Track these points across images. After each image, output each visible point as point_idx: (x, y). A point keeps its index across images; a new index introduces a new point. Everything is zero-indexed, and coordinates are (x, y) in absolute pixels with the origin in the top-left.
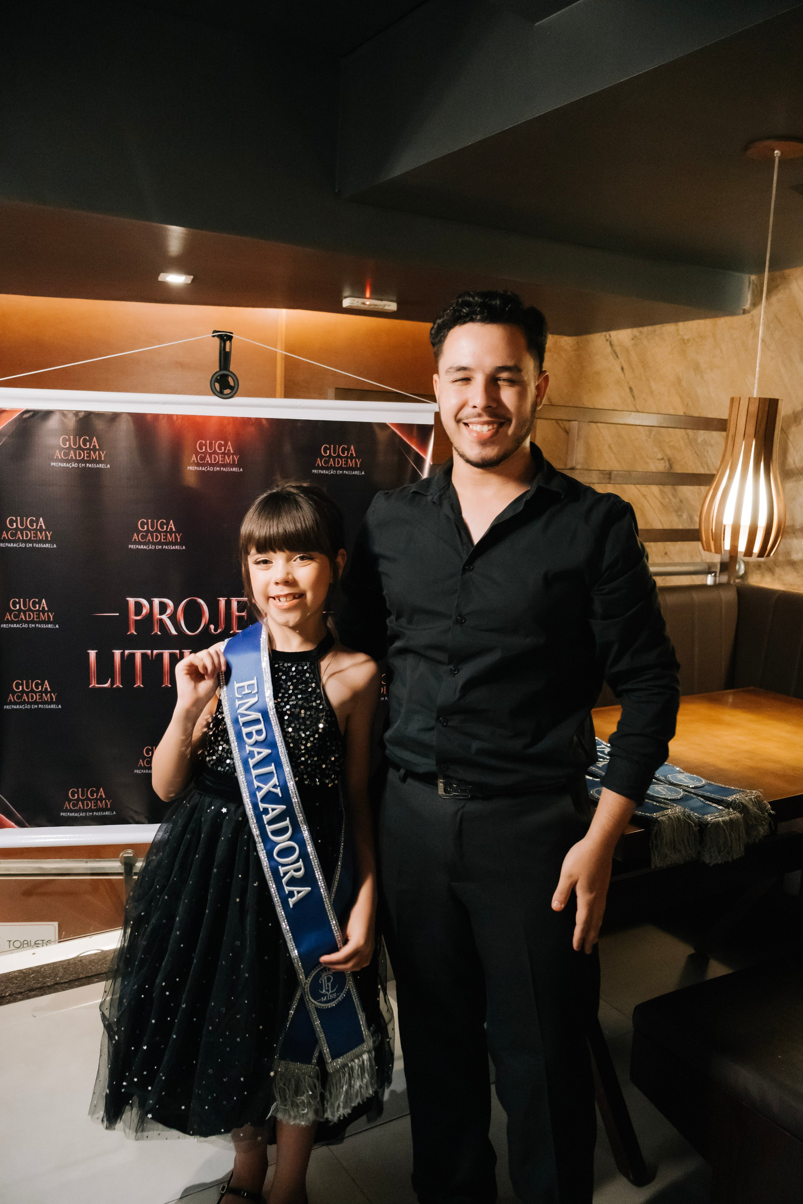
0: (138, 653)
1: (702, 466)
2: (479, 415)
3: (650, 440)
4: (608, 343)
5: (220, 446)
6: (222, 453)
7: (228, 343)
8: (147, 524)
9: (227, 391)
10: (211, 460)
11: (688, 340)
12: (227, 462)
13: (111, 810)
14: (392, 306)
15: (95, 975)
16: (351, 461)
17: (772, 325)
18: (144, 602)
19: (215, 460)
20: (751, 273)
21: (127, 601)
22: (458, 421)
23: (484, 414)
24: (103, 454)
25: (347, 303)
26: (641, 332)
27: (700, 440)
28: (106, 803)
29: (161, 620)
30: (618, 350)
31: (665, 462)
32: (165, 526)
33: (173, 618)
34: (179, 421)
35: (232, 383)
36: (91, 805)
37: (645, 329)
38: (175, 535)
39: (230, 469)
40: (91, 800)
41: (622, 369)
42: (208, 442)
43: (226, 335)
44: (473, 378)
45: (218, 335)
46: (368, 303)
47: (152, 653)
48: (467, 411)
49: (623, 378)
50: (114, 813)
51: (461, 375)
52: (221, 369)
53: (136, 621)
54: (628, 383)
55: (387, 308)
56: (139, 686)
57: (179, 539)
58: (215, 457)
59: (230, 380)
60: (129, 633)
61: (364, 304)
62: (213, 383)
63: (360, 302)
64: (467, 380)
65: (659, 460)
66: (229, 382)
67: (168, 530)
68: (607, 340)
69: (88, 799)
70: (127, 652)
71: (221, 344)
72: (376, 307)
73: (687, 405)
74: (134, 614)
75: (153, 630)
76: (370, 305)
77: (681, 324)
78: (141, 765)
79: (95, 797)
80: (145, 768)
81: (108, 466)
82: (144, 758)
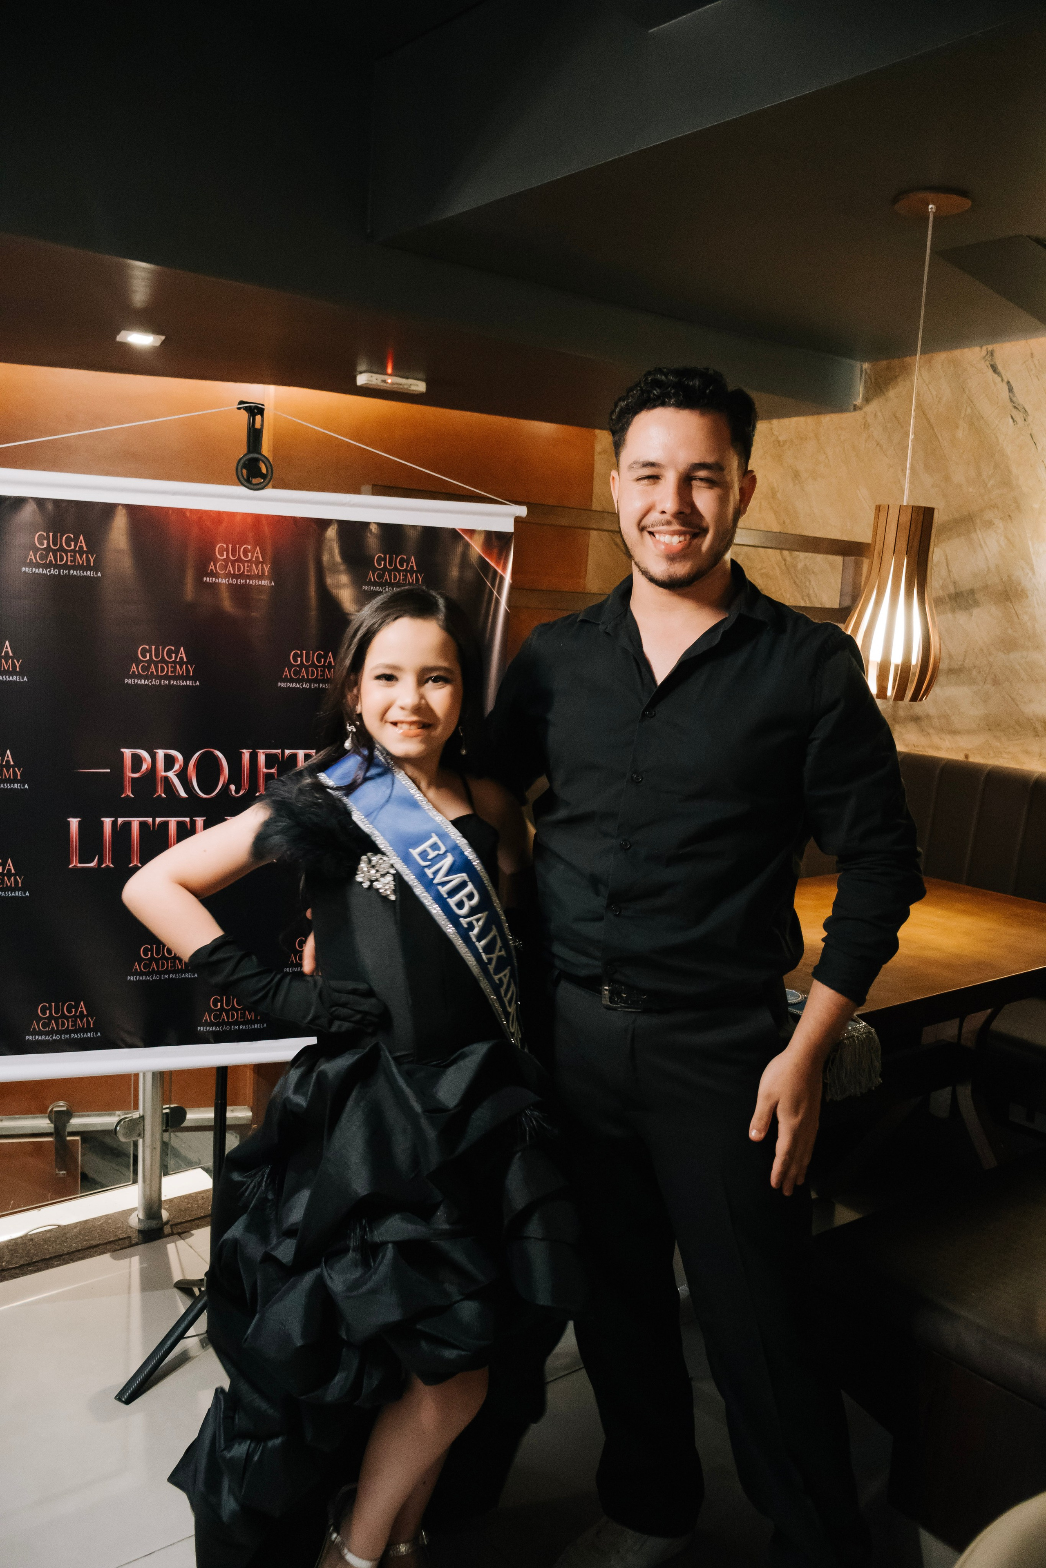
0: (135, 822)
2: (669, 523)
5: (247, 552)
6: (248, 562)
7: (258, 418)
8: (150, 651)
9: (258, 480)
10: (234, 571)
11: (784, 440)
12: (254, 572)
13: (95, 1030)
14: (421, 387)
16: (411, 576)
17: (889, 425)
18: (144, 754)
19: (239, 570)
20: (863, 361)
22: (642, 529)
23: (674, 521)
24: (92, 558)
25: (361, 380)
27: (799, 564)
28: (88, 1021)
29: (166, 779)
32: (174, 655)
34: (195, 517)
35: (264, 470)
36: (68, 1024)
38: (187, 667)
39: (258, 582)
40: (67, 1018)
42: (230, 546)
43: (256, 407)
44: (662, 476)
45: (246, 407)
46: (390, 381)
47: (154, 821)
48: (654, 517)
50: (99, 1034)
51: (647, 471)
52: (249, 451)
53: (133, 779)
55: (413, 387)
57: (191, 673)
58: (239, 566)
59: (262, 465)
60: (123, 796)
61: (385, 382)
62: (239, 470)
63: (380, 380)
64: (655, 478)
66: (260, 469)
67: (178, 660)
69: (63, 1016)
70: (120, 820)
71: (250, 418)
72: (399, 386)
74: (130, 770)
75: (156, 791)
76: (392, 384)
77: (775, 422)
78: (136, 969)
79: (73, 1013)
80: (141, 974)
81: (99, 574)
82: (140, 960)
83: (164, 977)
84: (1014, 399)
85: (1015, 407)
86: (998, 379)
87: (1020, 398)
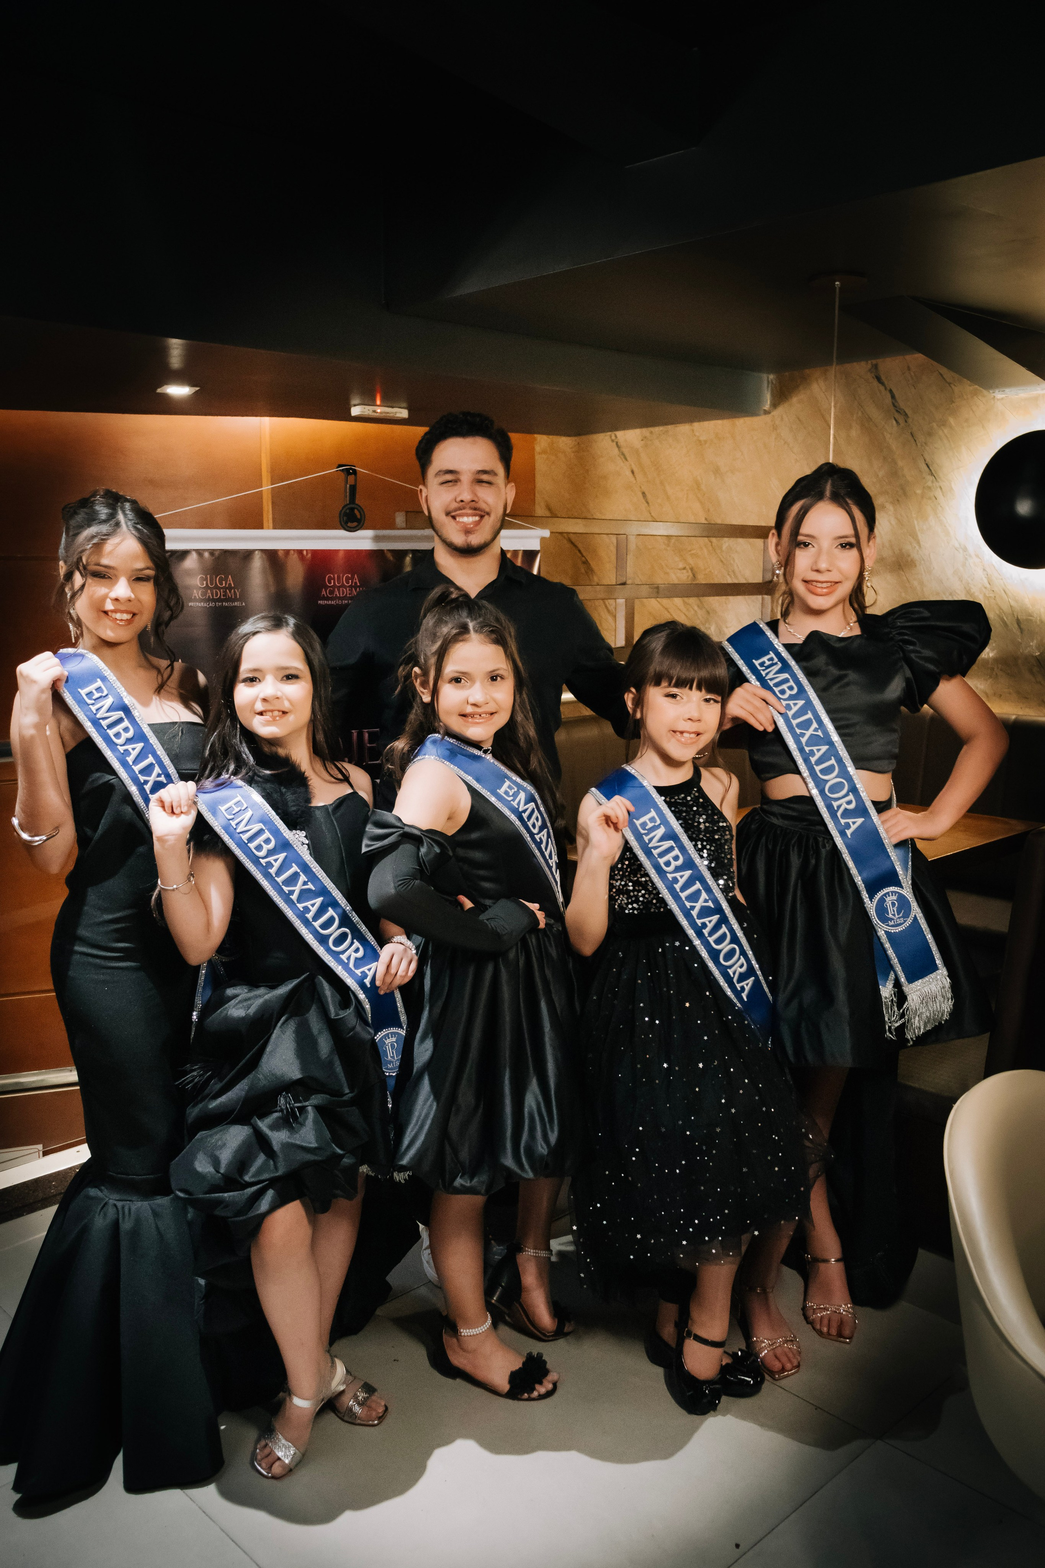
1: (729, 574)
3: (668, 549)
4: (615, 443)
5: (347, 579)
6: (349, 586)
9: (354, 524)
10: (339, 594)
11: (706, 442)
12: (353, 594)
14: (404, 413)
17: (794, 427)
19: (343, 593)
20: (769, 372)
22: (447, 514)
24: (238, 592)
25: (355, 411)
26: (651, 433)
27: (724, 548)
30: (625, 451)
31: (688, 572)
34: (310, 555)
35: (359, 516)
37: (657, 430)
41: (633, 472)
42: (336, 576)
45: (343, 469)
46: (379, 411)
49: (635, 482)
52: (348, 503)
54: (641, 487)
55: (398, 415)
58: (343, 591)
59: (357, 512)
61: (374, 411)
62: (342, 517)
63: (371, 411)
65: (680, 569)
66: (356, 516)
68: (613, 441)
71: (346, 477)
72: (388, 415)
73: (709, 510)
76: (381, 413)
77: (696, 425)
84: (896, 404)
85: (897, 411)
86: (882, 388)
87: (901, 404)
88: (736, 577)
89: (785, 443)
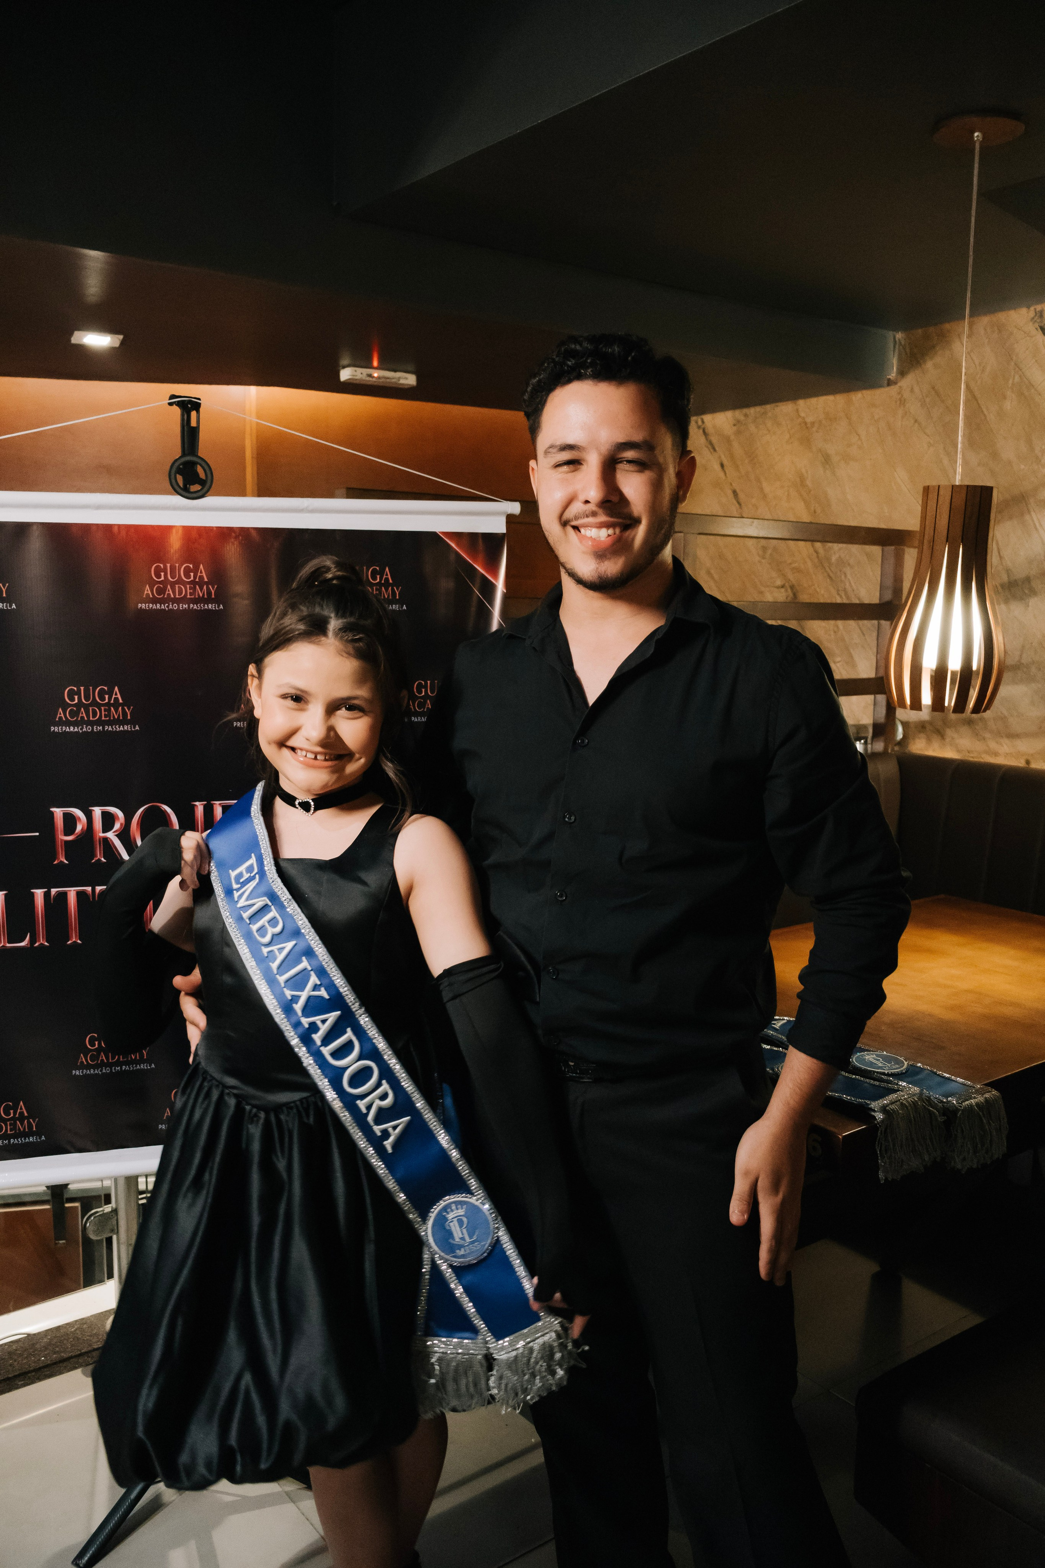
0: (72, 893)
1: (838, 594)
2: (594, 514)
3: (763, 561)
4: (701, 431)
5: (187, 572)
6: (189, 583)
7: (194, 414)
8: (78, 693)
9: (195, 488)
10: (175, 595)
11: (813, 423)
12: (199, 594)
13: (38, 1134)
14: (410, 380)
15: (19, 1375)
16: (387, 591)
17: (928, 400)
18: (78, 813)
19: (180, 592)
20: (896, 330)
21: (52, 813)
22: (563, 523)
23: (601, 512)
24: (4, 588)
25: (345, 374)
26: (746, 415)
27: (834, 559)
28: (29, 1123)
29: (106, 840)
30: (714, 440)
31: (786, 590)
32: (107, 697)
33: (124, 835)
34: (123, 533)
35: (202, 475)
36: (7, 1128)
37: (752, 411)
38: (123, 710)
39: (204, 606)
40: (5, 1121)
41: (722, 466)
42: (168, 565)
43: (190, 402)
44: (583, 460)
45: (178, 401)
46: (376, 375)
47: (93, 890)
48: (577, 508)
49: (724, 477)
50: (43, 1138)
51: (566, 456)
52: (184, 454)
53: (66, 842)
54: (731, 484)
55: (402, 381)
56: (74, 941)
57: (129, 715)
58: (179, 588)
59: (200, 470)
60: (56, 862)
61: (370, 376)
62: (173, 476)
63: (365, 374)
64: (575, 463)
65: (778, 587)
66: (197, 474)
67: (112, 702)
68: (699, 427)
69: (1, 1119)
70: (54, 891)
71: (182, 415)
72: (388, 380)
73: (815, 512)
74: (63, 834)
75: (93, 855)
76: (379, 378)
77: (801, 402)
78: (82, 1062)
79: (12, 1115)
80: (89, 1067)
81: (14, 606)
82: (86, 1052)
83: (115, 1069)
88: (848, 598)
89: (916, 421)
